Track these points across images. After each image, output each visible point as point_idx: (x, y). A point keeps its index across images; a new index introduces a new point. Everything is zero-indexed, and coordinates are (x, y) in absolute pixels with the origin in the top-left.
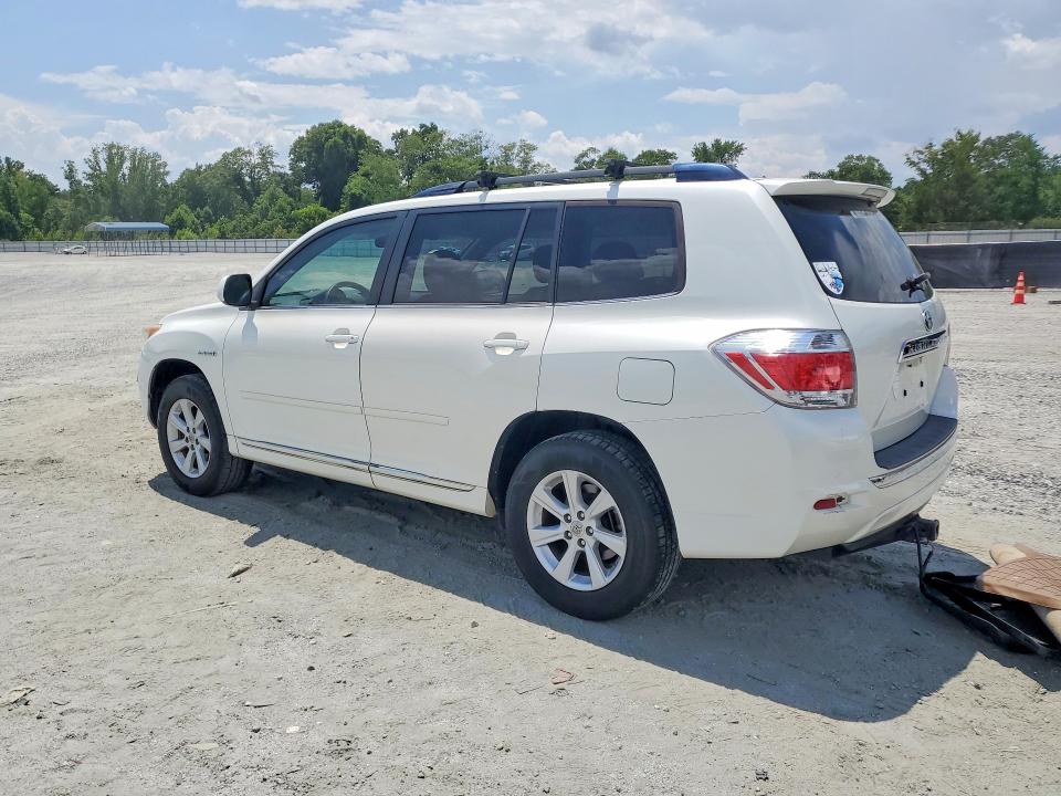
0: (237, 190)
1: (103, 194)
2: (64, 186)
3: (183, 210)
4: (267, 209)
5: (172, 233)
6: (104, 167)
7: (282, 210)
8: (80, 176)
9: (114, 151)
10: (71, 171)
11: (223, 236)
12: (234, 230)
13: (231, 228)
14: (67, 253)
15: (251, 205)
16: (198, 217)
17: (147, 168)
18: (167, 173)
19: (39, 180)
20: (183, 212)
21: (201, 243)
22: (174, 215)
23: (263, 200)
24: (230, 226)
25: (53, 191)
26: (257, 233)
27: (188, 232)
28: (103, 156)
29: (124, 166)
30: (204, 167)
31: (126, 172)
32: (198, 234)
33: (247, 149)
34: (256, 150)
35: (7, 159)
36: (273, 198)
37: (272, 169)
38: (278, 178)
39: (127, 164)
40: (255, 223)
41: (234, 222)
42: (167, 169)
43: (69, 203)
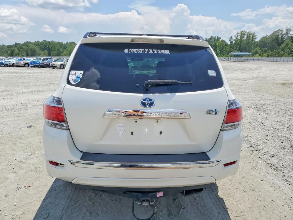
0: (276, 43)
1: (238, 45)
2: (229, 43)
3: (258, 49)
4: (284, 48)
5: (253, 55)
6: (239, 37)
7: (289, 48)
8: (233, 40)
9: (243, 33)
10: (231, 39)
11: (268, 57)
12: (272, 55)
13: (271, 54)
14: (224, 61)
15: (279, 47)
16: (262, 51)
17: (251, 37)
18: (256, 38)
19: (224, 42)
20: (258, 50)
21: (260, 58)
22: (255, 51)
23: (283, 45)
24: (271, 53)
25: (227, 45)
26: (279, 56)
27: (257, 55)
28: (239, 34)
29: (245, 37)
30: (268, 36)
31: (245, 38)
32: (261, 56)
33: (282, 29)
34: (285, 30)
35: (217, 37)
36: (287, 44)
37: (289, 35)
38: (291, 38)
39: (245, 36)
40: (279, 52)
41: (272, 52)
42: (257, 37)
43: (229, 47)
